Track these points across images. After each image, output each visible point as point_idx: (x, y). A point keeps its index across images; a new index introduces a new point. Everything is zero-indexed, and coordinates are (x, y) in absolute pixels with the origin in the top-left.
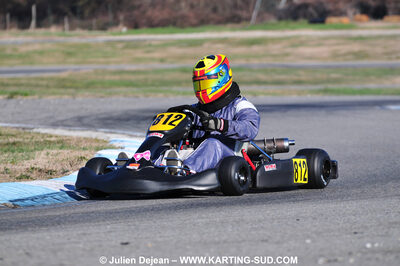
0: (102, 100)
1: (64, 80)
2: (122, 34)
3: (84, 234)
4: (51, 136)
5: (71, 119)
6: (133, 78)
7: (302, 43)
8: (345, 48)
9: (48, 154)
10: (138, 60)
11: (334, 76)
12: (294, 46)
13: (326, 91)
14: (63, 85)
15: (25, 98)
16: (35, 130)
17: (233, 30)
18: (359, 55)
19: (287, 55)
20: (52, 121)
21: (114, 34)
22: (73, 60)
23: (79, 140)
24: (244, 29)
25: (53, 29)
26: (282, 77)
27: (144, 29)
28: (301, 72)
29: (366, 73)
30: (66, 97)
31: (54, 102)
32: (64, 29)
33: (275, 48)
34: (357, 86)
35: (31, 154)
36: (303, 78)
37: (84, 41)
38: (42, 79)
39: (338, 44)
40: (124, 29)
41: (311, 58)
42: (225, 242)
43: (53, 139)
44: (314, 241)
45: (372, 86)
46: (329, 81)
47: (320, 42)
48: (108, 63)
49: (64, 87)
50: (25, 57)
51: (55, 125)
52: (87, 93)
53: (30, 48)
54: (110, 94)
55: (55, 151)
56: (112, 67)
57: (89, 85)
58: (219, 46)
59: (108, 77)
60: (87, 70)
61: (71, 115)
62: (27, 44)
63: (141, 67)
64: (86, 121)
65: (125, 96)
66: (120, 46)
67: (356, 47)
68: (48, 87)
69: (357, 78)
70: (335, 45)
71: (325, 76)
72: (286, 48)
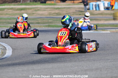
7: (39, 10)
8: (53, 12)
12: (35, 11)
17: (14, 5)
18: (58, 14)
19: (33, 14)
28: (39, 20)
33: (30, 11)
36: (39, 22)
41: (42, 15)
46: (48, 23)
47: (45, 9)
58: (10, 10)
67: (57, 11)
69: (58, 21)
70: (49, 10)
71: (47, 21)
72: (33, 11)
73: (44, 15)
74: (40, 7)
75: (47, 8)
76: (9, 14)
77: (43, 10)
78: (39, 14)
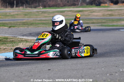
0: (36, 28)
1: (24, 22)
2: (41, 9)
3: (37, 67)
4: (23, 39)
5: (28, 34)
6: (44, 22)
7: (94, 12)
8: (106, 13)
9: (23, 44)
10: (46, 17)
11: (103, 21)
12: (91, 12)
13: (102, 26)
14: (24, 24)
15: (14, 28)
16: (18, 37)
17: (73, 8)
18: (110, 15)
19: (89, 15)
20: (22, 34)
21: (39, 9)
22: (26, 17)
23: (31, 40)
24: (77, 7)
25: (21, 8)
26: (88, 21)
27: (47, 8)
28: (94, 20)
29: (113, 20)
30: (26, 27)
31: (22, 29)
32: (24, 8)
33: (86, 13)
34: (111, 24)
35: (18, 44)
36: (94, 22)
37: (30, 11)
38: (18, 22)
39: (105, 12)
40: (42, 8)
41: (96, 16)
42: (78, 69)
43: (23, 40)
44: (104, 69)
45: (115, 24)
46: (102, 23)
48: (37, 17)
49: (24, 25)
50: (13, 16)
51: (23, 36)
52: (32, 26)
53: (14, 13)
54: (38, 26)
55: (25, 43)
56: (38, 19)
57: (32, 24)
58: (69, 12)
59: (37, 22)
60: (31, 20)
61: (28, 33)
62: (13, 12)
63: (47, 19)
64: (32, 34)
65: (43, 27)
66: (41, 12)
67: (110, 13)
68: (20, 24)
69: (110, 22)
70: (103, 12)
71: (101, 21)
72: (89, 13)
73: (98, 16)
74: (95, 10)
75: (101, 10)
76: (69, 16)
77: (98, 11)
78: (94, 16)
